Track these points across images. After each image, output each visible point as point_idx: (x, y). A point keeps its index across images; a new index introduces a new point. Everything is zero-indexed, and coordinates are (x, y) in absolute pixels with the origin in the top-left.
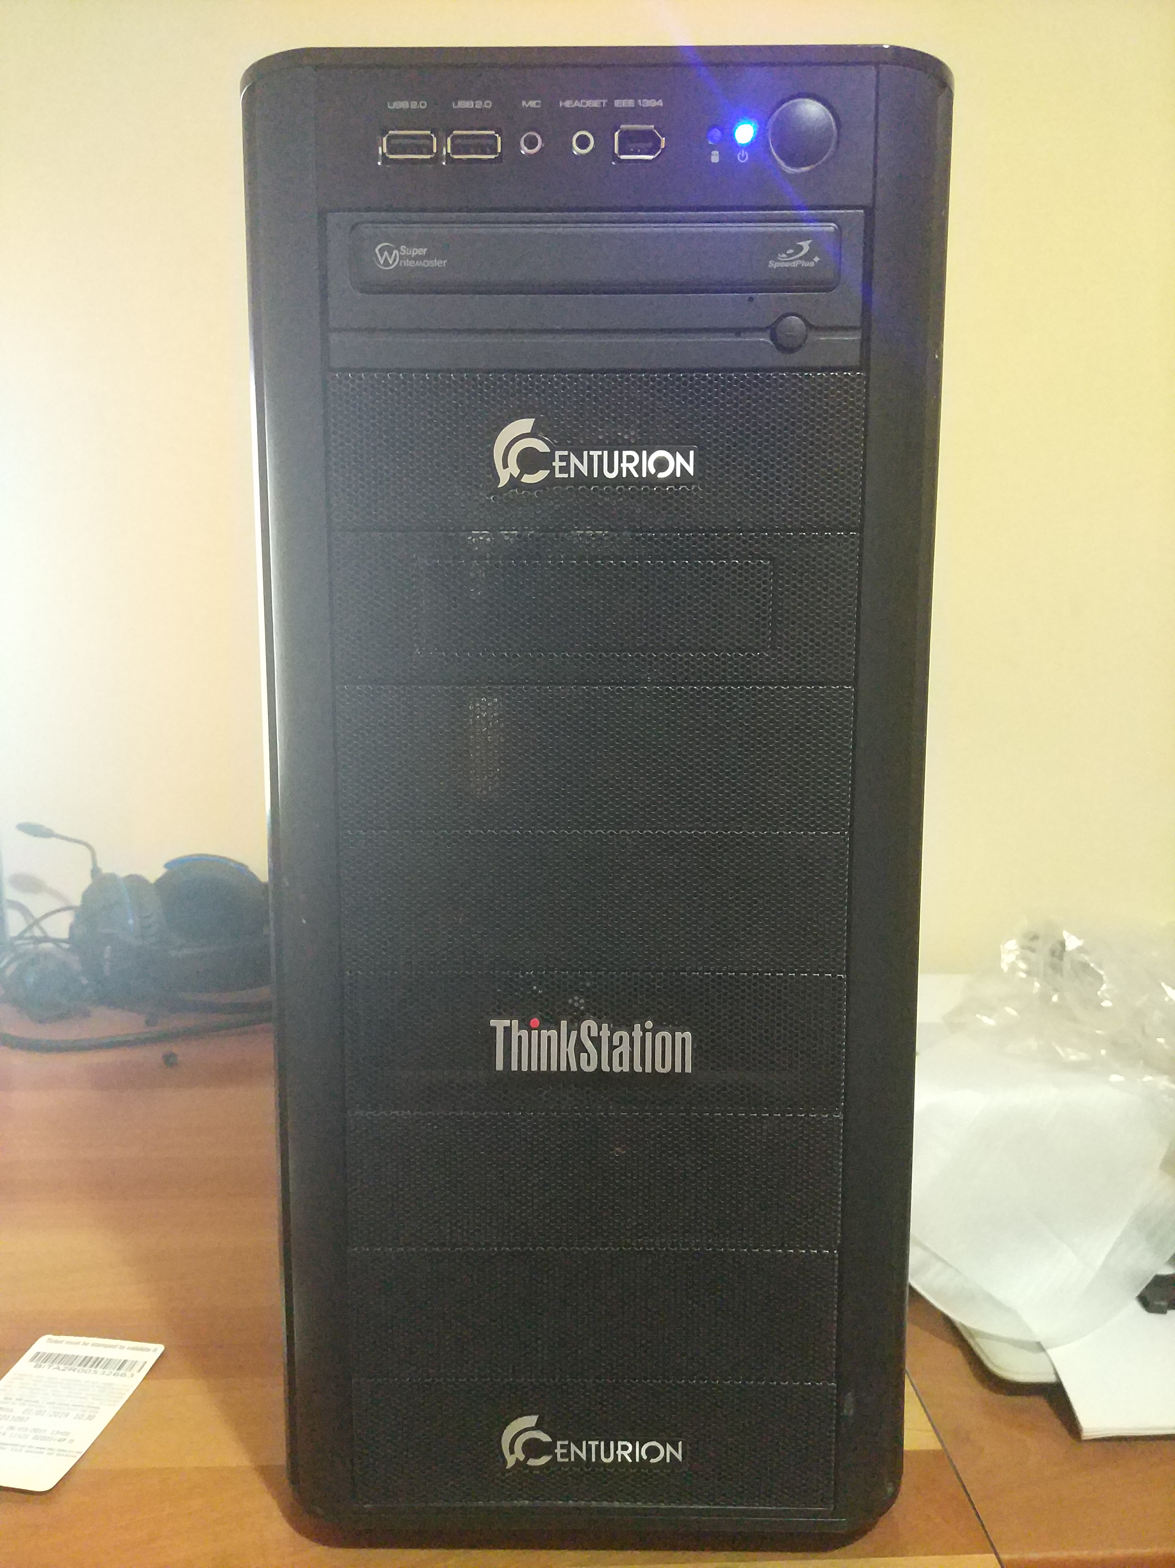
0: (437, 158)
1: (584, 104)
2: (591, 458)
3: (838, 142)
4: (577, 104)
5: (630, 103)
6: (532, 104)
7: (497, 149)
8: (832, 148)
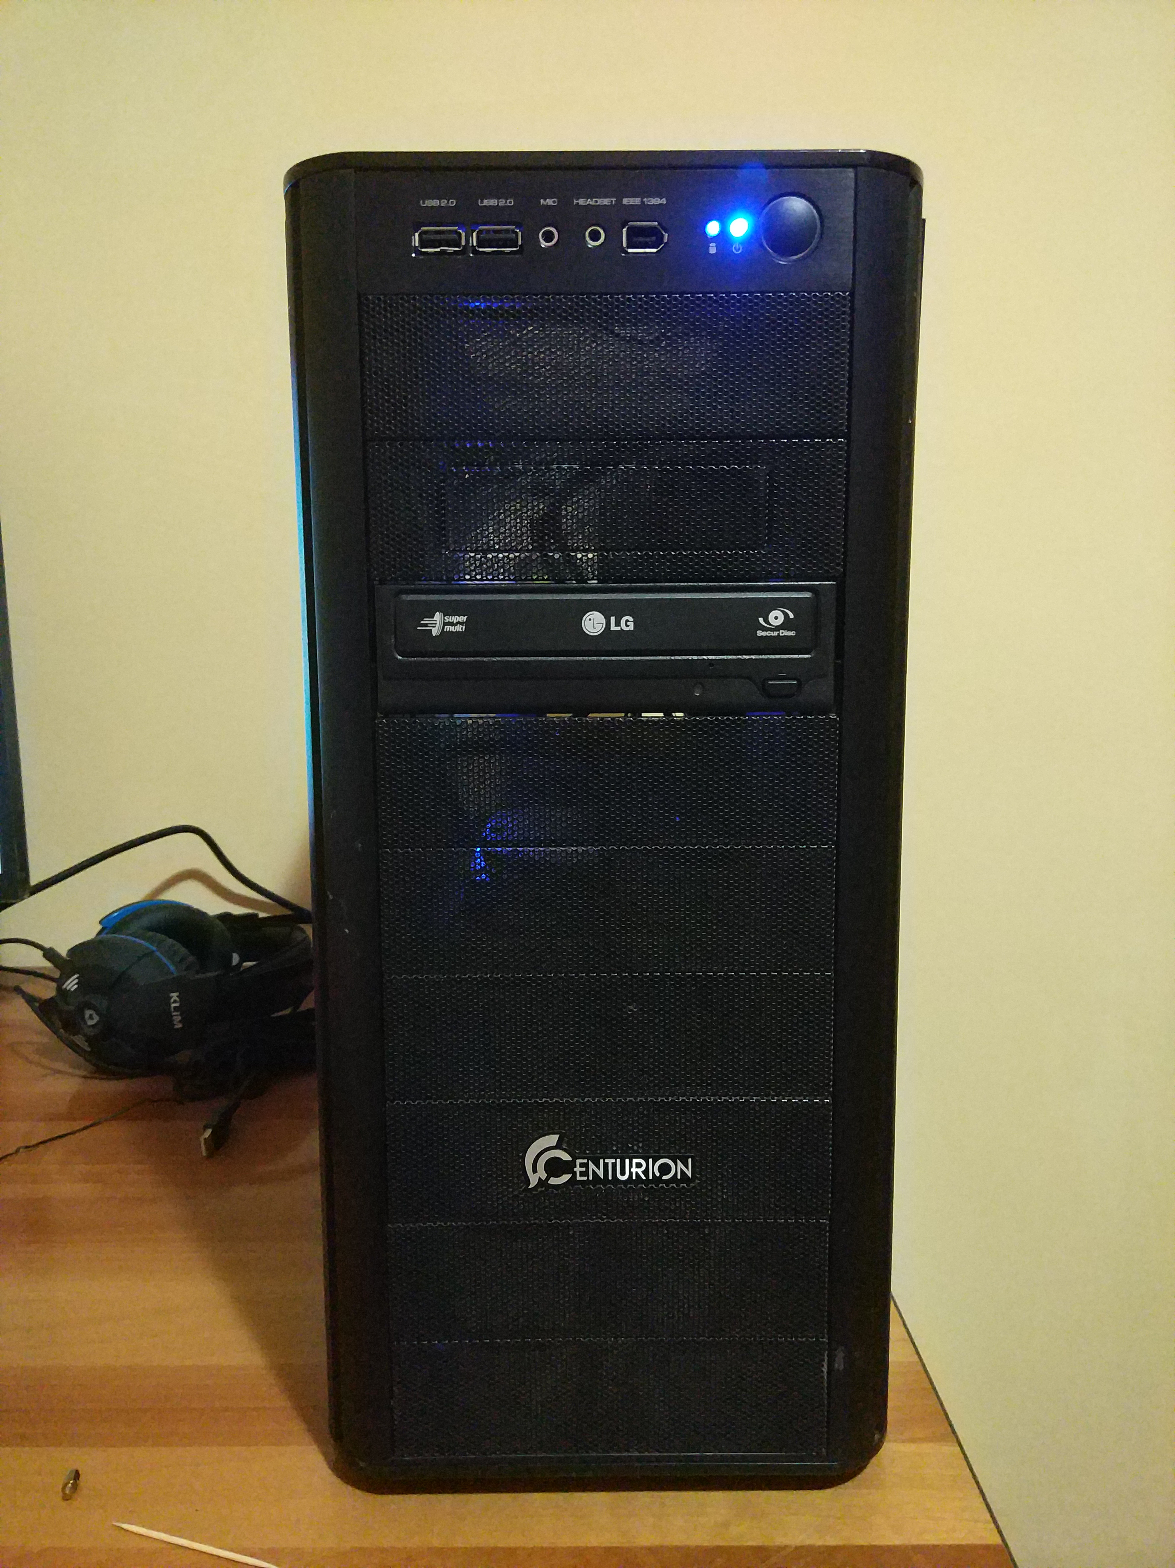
0: (464, 252)
1: (596, 202)
2: (606, 1165)
3: (822, 233)
4: (589, 202)
5: (636, 201)
6: (550, 202)
7: (517, 242)
8: (816, 241)
